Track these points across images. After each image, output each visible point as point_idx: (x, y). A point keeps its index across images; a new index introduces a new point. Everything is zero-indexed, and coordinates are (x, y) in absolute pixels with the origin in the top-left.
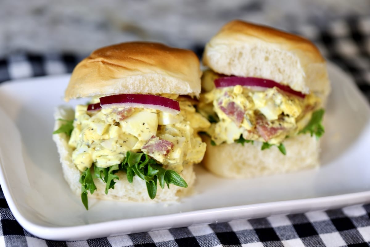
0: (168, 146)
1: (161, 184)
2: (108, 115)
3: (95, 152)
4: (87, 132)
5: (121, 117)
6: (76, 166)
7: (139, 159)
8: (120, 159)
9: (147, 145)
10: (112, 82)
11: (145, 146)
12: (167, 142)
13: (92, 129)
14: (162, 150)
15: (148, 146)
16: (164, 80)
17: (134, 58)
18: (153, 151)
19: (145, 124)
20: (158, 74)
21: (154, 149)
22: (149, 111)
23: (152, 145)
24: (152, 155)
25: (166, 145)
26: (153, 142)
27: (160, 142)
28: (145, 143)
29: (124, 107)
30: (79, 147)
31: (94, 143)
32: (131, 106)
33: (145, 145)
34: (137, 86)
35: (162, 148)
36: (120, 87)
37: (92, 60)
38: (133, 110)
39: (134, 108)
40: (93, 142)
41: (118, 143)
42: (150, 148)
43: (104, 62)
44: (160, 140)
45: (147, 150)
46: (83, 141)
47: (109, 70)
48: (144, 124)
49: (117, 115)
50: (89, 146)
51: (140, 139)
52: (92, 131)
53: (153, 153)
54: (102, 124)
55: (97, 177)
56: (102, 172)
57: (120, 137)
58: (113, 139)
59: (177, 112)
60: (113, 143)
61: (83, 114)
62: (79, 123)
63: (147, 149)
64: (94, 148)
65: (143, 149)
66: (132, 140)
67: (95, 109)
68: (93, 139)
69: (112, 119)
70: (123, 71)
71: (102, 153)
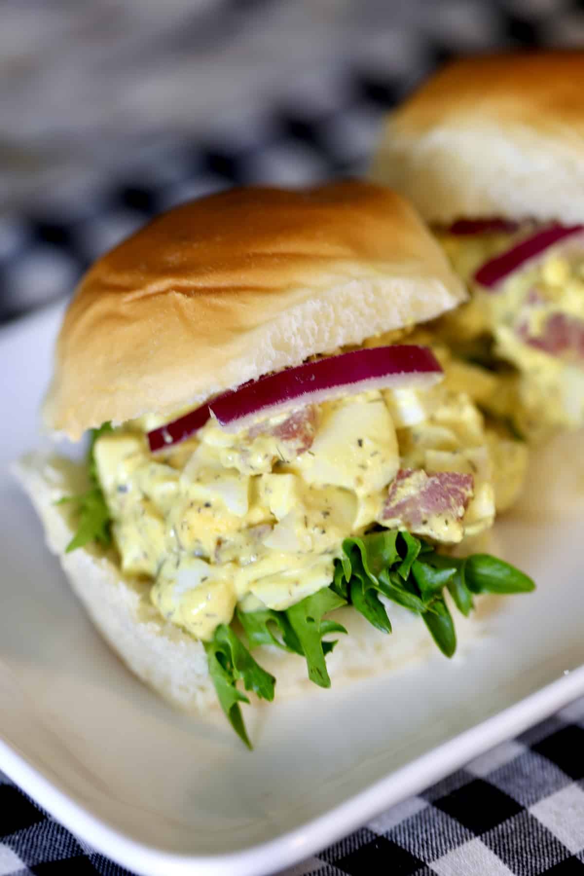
0: (463, 490)
1: (459, 606)
2: (244, 448)
3: (242, 570)
4: (193, 517)
5: (301, 445)
6: (184, 630)
7: (390, 553)
8: (327, 569)
9: (393, 505)
10: (240, 344)
11: (388, 508)
12: (454, 476)
13: (207, 505)
14: (449, 506)
15: (400, 507)
16: (376, 290)
17: (270, 249)
18: (424, 518)
19: (366, 443)
20: (358, 279)
21: (423, 510)
22: (360, 399)
23: (412, 501)
24: (422, 530)
25: (458, 487)
26: (410, 489)
27: (433, 482)
28: (381, 500)
29: (290, 412)
30: (168, 571)
31: (223, 546)
32: (311, 402)
33: (387, 503)
34: (313, 335)
35: (447, 498)
36: (273, 353)
37: (138, 294)
38: (319, 410)
39: (320, 406)
40: (219, 543)
41: (311, 525)
42: (408, 510)
43: (186, 291)
44: (432, 479)
45: (402, 519)
46: (181, 547)
47: (215, 308)
48: (360, 443)
49: (285, 442)
50: (207, 560)
51: (361, 492)
52: (208, 512)
53: (425, 523)
54: (231, 479)
55: (259, 643)
56: (270, 623)
57: (307, 505)
58: (289, 515)
59: (437, 378)
60: (299, 529)
61: (142, 466)
62: (138, 497)
63: (401, 516)
64: (235, 561)
65: (385, 518)
66: (339, 501)
67: (177, 438)
68: (221, 535)
69: (266, 456)
70: (257, 301)
71: (266, 568)
